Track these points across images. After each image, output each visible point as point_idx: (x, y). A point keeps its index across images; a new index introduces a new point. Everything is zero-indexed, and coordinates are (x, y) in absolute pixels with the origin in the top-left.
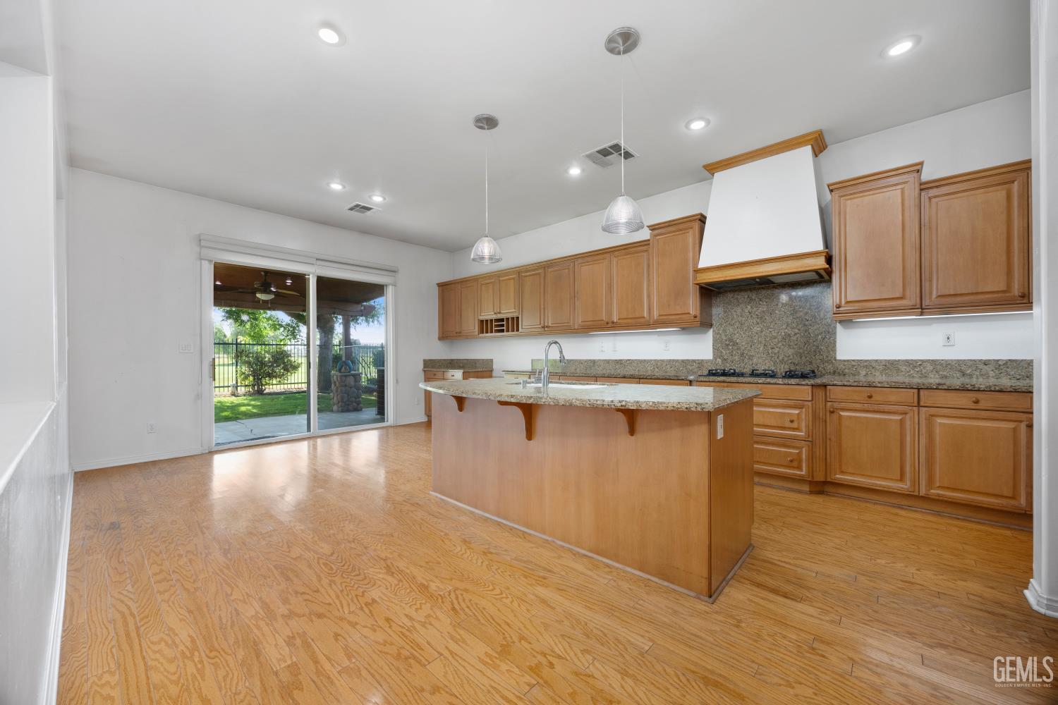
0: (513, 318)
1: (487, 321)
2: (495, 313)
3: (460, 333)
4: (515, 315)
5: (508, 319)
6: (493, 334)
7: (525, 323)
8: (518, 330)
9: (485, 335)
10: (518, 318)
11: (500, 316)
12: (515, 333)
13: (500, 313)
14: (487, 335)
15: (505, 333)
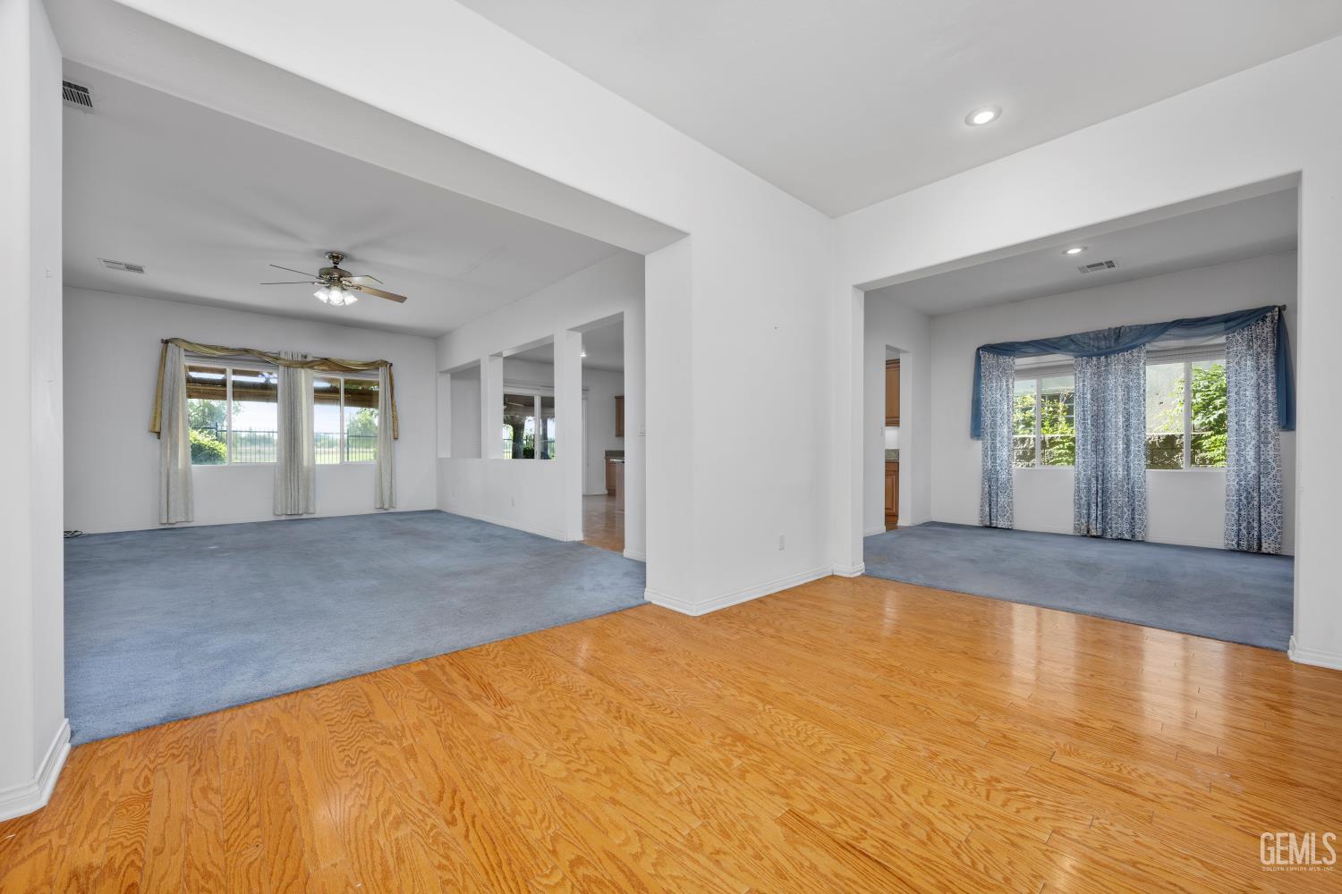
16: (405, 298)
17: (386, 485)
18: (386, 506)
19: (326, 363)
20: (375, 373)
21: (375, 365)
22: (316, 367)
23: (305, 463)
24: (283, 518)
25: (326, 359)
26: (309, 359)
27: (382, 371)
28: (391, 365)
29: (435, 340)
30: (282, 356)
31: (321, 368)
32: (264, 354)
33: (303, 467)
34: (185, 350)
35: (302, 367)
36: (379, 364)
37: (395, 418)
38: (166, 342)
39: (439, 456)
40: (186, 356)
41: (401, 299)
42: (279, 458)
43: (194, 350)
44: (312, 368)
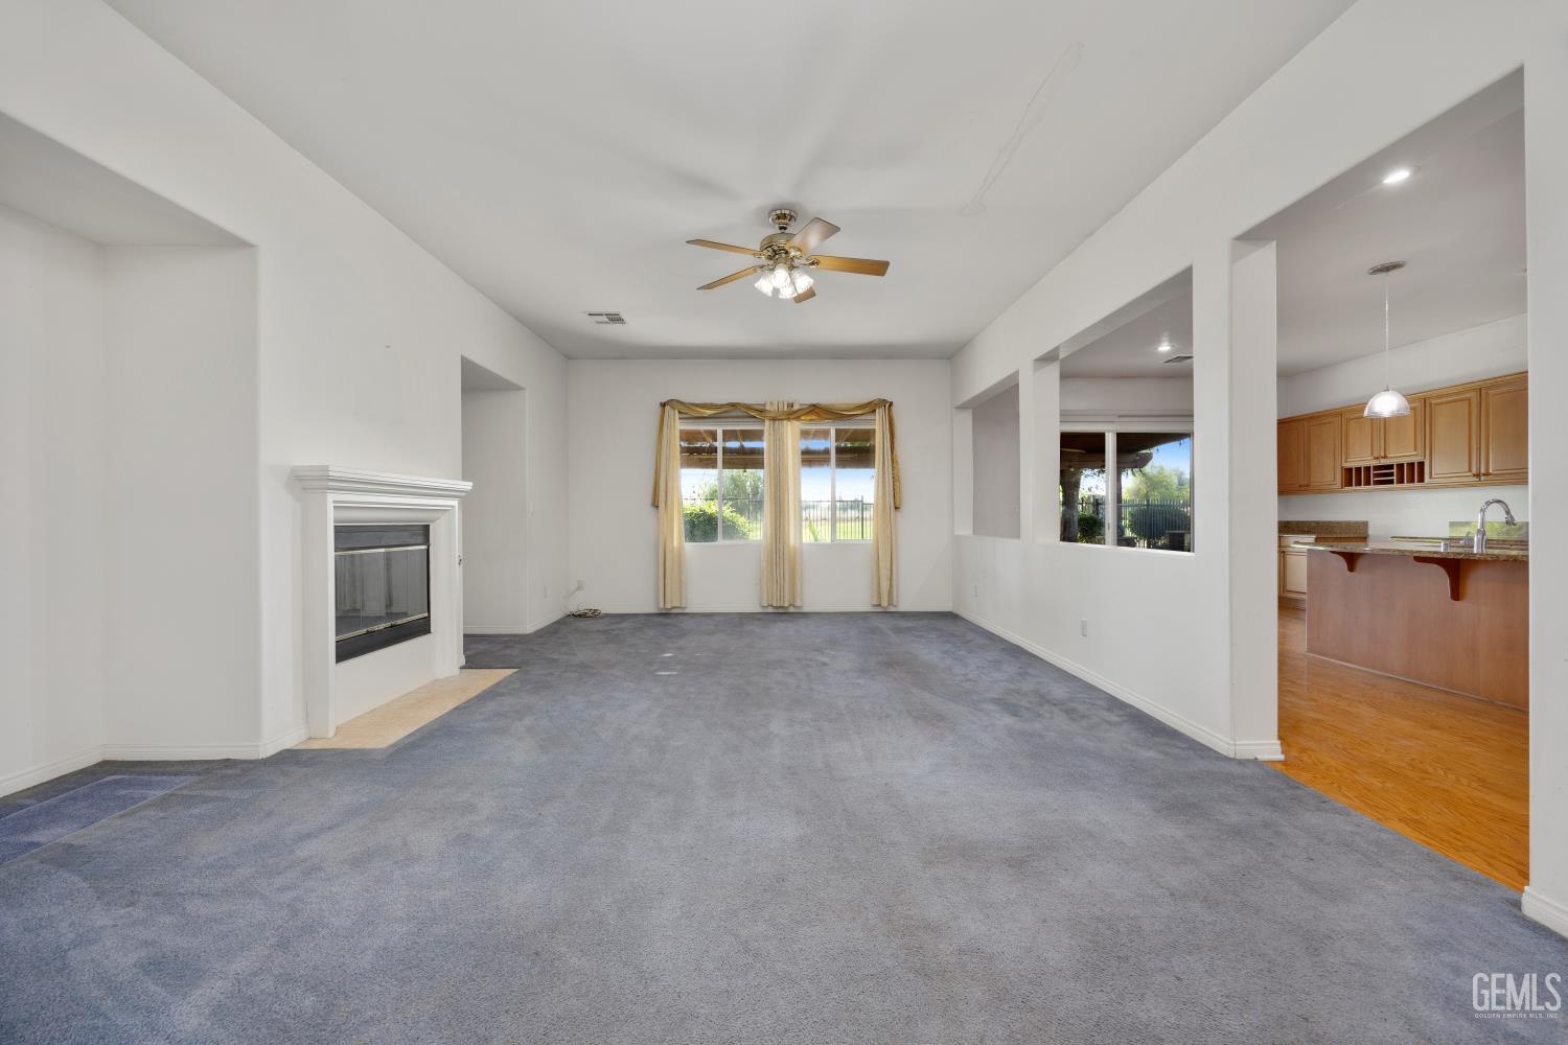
0: (1413, 464)
1: (1358, 470)
2: (1375, 458)
3: (1307, 486)
4: (1416, 460)
5: (1401, 466)
6: (1372, 487)
7: (1437, 468)
8: (1421, 480)
9: (1354, 487)
10: (1421, 465)
11: (1384, 462)
12: (1416, 484)
13: (1385, 457)
14: (1358, 488)
15: (1395, 485)
16: (886, 264)
17: (884, 573)
18: (885, 603)
19: (816, 411)
20: (870, 417)
21: (871, 407)
22: (803, 418)
23: (792, 541)
24: (770, 610)
25: (814, 405)
26: (796, 407)
27: (879, 414)
28: (891, 404)
29: (949, 355)
30: (768, 408)
31: (809, 418)
32: (748, 407)
33: (789, 546)
34: (680, 412)
35: (789, 419)
36: (876, 405)
37: (895, 479)
38: (663, 405)
39: (956, 533)
40: (680, 418)
41: (879, 268)
42: (765, 535)
43: (687, 410)
44: (798, 418)
